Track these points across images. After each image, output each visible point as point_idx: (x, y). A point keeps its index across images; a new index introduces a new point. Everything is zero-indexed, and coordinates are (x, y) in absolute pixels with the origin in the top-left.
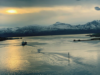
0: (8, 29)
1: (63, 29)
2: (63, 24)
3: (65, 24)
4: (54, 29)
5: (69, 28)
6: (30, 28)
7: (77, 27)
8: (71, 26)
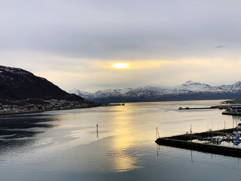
0: (115, 90)
1: (198, 91)
2: (197, 84)
3: (200, 84)
4: (183, 92)
5: (207, 90)
6: (146, 90)
7: (220, 89)
8: (211, 88)
